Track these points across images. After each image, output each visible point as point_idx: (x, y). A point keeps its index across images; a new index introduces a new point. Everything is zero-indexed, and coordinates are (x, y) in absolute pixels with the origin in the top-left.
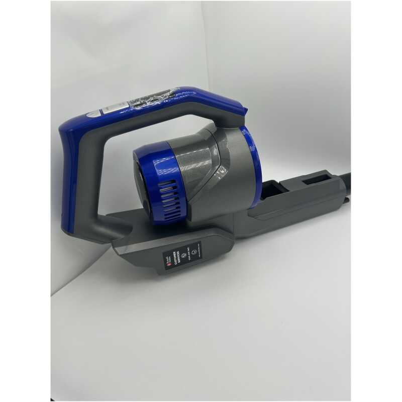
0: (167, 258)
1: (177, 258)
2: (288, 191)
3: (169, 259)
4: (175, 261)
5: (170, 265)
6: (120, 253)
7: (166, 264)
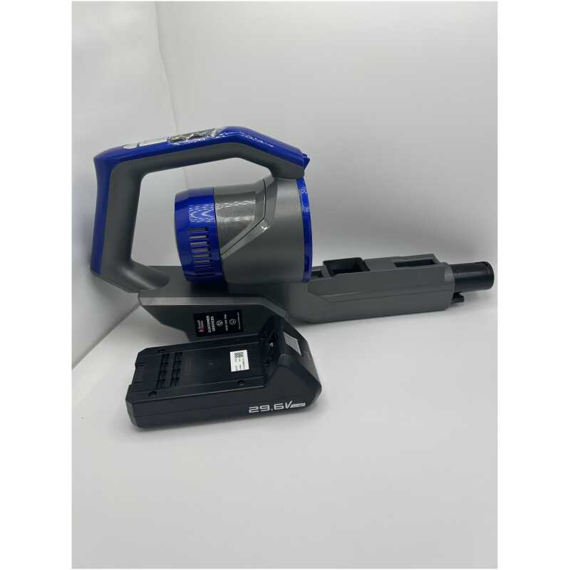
0: (199, 321)
1: (211, 325)
2: (369, 270)
3: (201, 324)
4: (209, 328)
5: (202, 331)
6: (144, 304)
7: (197, 330)
